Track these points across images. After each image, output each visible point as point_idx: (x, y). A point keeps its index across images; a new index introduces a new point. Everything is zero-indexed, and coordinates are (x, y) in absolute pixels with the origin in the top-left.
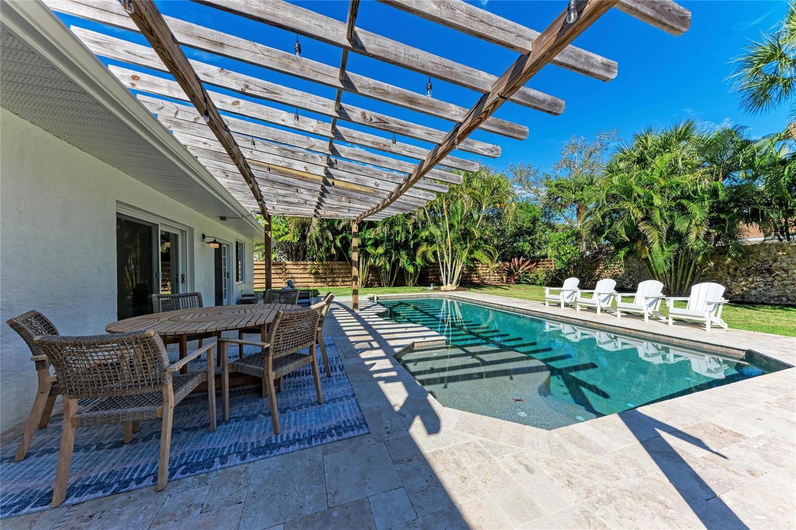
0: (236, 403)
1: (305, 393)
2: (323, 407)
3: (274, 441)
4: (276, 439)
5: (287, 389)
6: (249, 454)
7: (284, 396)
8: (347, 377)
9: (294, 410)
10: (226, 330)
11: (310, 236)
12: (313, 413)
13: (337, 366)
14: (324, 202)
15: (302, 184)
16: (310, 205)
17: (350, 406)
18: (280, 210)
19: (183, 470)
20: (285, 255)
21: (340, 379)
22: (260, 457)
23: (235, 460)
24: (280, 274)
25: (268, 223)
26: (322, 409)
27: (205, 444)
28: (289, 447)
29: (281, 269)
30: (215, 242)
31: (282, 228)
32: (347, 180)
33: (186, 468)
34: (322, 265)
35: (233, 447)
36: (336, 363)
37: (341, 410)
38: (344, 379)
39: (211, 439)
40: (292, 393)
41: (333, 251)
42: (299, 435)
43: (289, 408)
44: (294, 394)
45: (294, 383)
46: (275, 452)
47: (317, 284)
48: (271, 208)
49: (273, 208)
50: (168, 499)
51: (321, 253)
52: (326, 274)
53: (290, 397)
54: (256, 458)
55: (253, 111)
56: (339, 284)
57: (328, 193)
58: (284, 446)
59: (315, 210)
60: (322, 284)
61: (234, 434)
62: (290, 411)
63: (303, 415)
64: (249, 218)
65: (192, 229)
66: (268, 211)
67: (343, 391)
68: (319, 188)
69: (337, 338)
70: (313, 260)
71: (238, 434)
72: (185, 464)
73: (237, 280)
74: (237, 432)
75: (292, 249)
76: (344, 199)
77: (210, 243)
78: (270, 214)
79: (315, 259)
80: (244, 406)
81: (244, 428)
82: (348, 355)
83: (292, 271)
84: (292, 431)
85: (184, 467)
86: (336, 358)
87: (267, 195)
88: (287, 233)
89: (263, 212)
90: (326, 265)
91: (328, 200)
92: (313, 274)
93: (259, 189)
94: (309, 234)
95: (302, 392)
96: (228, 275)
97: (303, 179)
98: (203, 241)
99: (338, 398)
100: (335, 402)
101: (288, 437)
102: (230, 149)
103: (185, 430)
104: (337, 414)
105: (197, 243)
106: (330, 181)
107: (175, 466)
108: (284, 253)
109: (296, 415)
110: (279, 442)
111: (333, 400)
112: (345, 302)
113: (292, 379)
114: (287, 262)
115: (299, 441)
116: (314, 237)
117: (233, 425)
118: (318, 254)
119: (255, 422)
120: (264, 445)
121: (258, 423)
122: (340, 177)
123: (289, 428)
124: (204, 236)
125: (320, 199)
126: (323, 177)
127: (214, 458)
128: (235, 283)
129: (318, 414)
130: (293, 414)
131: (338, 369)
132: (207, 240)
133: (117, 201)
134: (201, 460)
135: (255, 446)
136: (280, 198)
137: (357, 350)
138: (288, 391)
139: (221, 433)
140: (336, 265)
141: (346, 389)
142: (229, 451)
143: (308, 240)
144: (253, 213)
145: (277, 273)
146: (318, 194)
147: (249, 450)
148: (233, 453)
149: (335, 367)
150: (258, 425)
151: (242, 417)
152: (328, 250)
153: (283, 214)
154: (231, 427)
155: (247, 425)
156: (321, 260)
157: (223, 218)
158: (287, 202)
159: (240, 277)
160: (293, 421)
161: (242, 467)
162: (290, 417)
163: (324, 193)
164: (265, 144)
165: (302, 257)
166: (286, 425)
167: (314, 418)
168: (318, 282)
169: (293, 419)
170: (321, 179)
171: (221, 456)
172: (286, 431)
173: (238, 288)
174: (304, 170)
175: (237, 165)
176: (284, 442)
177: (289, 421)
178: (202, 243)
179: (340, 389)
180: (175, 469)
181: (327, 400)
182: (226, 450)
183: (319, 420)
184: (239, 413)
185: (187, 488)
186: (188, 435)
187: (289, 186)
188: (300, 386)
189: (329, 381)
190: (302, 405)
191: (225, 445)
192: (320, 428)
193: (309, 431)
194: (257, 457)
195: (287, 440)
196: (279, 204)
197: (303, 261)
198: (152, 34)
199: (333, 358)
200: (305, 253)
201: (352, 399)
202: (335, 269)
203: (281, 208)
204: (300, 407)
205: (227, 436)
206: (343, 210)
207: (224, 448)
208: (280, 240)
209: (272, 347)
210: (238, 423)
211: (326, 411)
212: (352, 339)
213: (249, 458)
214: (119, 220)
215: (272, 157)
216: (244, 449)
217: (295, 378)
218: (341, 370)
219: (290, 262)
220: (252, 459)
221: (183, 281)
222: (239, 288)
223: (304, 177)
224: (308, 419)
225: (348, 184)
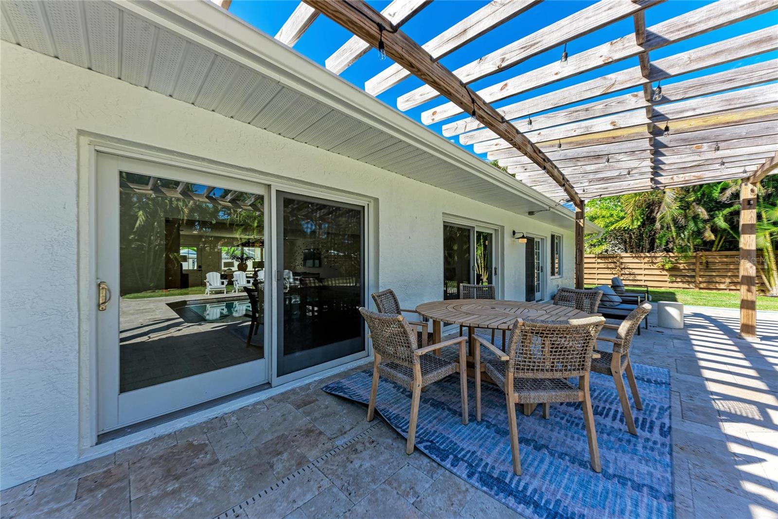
0: (497, 406)
1: (579, 439)
2: (598, 479)
3: (507, 481)
4: (511, 479)
5: (558, 419)
6: (477, 475)
7: (550, 427)
8: (671, 454)
9: (552, 454)
10: (478, 327)
11: (662, 218)
12: (576, 479)
13: (658, 423)
14: (664, 164)
15: (617, 148)
16: (641, 174)
17: (651, 513)
18: (595, 191)
19: (427, 445)
20: (622, 246)
21: (652, 449)
22: (485, 488)
23: (462, 470)
24: (613, 268)
25: (579, 210)
26: (593, 482)
27: (453, 434)
28: (519, 503)
29: (615, 263)
30: (523, 237)
31: (615, 213)
32: (698, 112)
33: (429, 446)
34: (685, 257)
35: (469, 455)
36: (658, 418)
37: (629, 508)
38: (661, 454)
39: (460, 431)
40: (561, 428)
41: (709, 235)
42: (541, 497)
43: (547, 447)
44: (563, 432)
45: (571, 416)
46: (502, 495)
47: (675, 285)
48: (581, 192)
49: (584, 191)
50: (406, 467)
51: (683, 239)
52: (694, 270)
53: (555, 434)
54: (480, 486)
55: (521, 84)
56: (722, 286)
57: (666, 146)
58: (515, 496)
59: (652, 179)
60: (686, 286)
61: (477, 440)
62: (546, 452)
63: (560, 471)
64: (558, 207)
65: (503, 227)
66: (580, 196)
67: (651, 475)
68: (646, 144)
69: (678, 375)
70: (668, 250)
71: (481, 442)
72: (431, 442)
73: (553, 274)
74: (481, 440)
75: (631, 238)
76: (705, 147)
77: (519, 238)
78: (583, 199)
79: (673, 249)
80: (502, 414)
81: (489, 440)
82: (689, 413)
83: (631, 266)
84: (535, 484)
85: (429, 444)
86: (661, 409)
87: (574, 177)
88: (623, 218)
89: (573, 197)
90: (695, 257)
91: (669, 159)
92: (667, 270)
93: (561, 174)
94: (659, 216)
95: (576, 436)
96: (542, 269)
97: (613, 140)
98: (513, 237)
99: (633, 481)
100: (624, 485)
101: (525, 488)
102: (512, 140)
103: (449, 409)
104: (617, 508)
105: (508, 239)
106: (662, 125)
107: (425, 439)
108: (620, 243)
109: (551, 463)
110: (513, 486)
111: (623, 480)
112: (728, 319)
113: (572, 409)
114: (624, 254)
115: (537, 505)
116: (669, 218)
117: (482, 430)
118: (677, 241)
119: (503, 440)
120: (495, 476)
121: (504, 443)
122: (682, 112)
123: (534, 476)
124: (514, 233)
125: (654, 161)
126: (648, 124)
127: (451, 453)
128: (549, 277)
129: (584, 485)
130: (548, 459)
131: (656, 430)
132: (517, 235)
133: (443, 213)
134: (442, 447)
135: (488, 471)
136: (591, 176)
137: (720, 413)
138: (557, 423)
139: (468, 432)
140: (716, 257)
141: (658, 474)
142: (465, 456)
143: (658, 225)
144: (562, 201)
145: (608, 268)
146: (648, 154)
147: (480, 469)
148: (466, 461)
149: (652, 422)
150: (502, 446)
151: (494, 425)
152: (699, 233)
153: (601, 195)
154: (479, 430)
155: (493, 438)
156: (683, 249)
157: (531, 213)
158: (603, 179)
159: (556, 270)
160: (542, 470)
161: (465, 485)
162: (542, 461)
163: (657, 149)
164: (549, 117)
165: (648, 246)
166: (532, 470)
167: (574, 486)
168: (678, 282)
169: (545, 466)
170: (645, 129)
171: (456, 456)
172: (528, 477)
173: (552, 283)
174: (611, 127)
175: (526, 154)
176: (518, 491)
177: (538, 465)
178: (513, 239)
179: (644, 468)
180: (424, 440)
181: (611, 471)
182: (463, 453)
183: (581, 495)
184: (494, 419)
185: (419, 468)
186: (448, 415)
187: (598, 157)
188: (577, 425)
189: (629, 441)
190: (566, 454)
191: (465, 446)
192: (576, 510)
193: (558, 502)
194: (482, 486)
195: (522, 491)
196: (592, 184)
197: (649, 252)
198: (413, 67)
199: (654, 407)
200: (652, 243)
201: (662, 500)
202: (714, 263)
203: (595, 189)
204: (562, 456)
205: (470, 438)
206: (711, 167)
207: (462, 449)
208: (612, 228)
209: (512, 362)
210: (488, 430)
211: (600, 489)
212: (712, 387)
213: (474, 481)
214: (445, 227)
215: (563, 130)
216: (477, 465)
217: (576, 409)
218: (663, 433)
219: (628, 255)
220: (477, 484)
221: (496, 274)
222: (555, 283)
223: (614, 138)
224: (565, 481)
225: (707, 117)
